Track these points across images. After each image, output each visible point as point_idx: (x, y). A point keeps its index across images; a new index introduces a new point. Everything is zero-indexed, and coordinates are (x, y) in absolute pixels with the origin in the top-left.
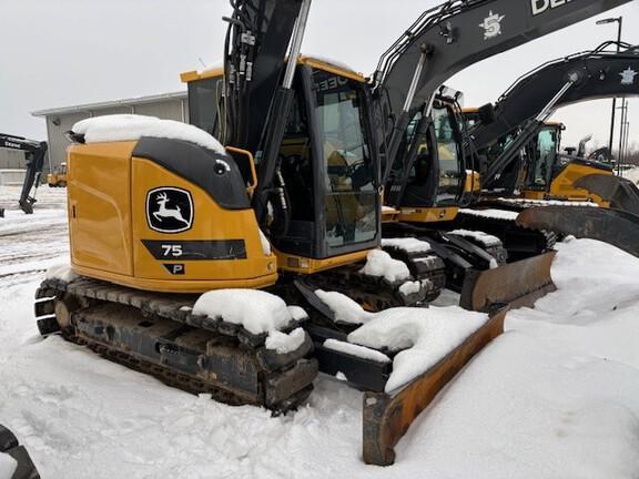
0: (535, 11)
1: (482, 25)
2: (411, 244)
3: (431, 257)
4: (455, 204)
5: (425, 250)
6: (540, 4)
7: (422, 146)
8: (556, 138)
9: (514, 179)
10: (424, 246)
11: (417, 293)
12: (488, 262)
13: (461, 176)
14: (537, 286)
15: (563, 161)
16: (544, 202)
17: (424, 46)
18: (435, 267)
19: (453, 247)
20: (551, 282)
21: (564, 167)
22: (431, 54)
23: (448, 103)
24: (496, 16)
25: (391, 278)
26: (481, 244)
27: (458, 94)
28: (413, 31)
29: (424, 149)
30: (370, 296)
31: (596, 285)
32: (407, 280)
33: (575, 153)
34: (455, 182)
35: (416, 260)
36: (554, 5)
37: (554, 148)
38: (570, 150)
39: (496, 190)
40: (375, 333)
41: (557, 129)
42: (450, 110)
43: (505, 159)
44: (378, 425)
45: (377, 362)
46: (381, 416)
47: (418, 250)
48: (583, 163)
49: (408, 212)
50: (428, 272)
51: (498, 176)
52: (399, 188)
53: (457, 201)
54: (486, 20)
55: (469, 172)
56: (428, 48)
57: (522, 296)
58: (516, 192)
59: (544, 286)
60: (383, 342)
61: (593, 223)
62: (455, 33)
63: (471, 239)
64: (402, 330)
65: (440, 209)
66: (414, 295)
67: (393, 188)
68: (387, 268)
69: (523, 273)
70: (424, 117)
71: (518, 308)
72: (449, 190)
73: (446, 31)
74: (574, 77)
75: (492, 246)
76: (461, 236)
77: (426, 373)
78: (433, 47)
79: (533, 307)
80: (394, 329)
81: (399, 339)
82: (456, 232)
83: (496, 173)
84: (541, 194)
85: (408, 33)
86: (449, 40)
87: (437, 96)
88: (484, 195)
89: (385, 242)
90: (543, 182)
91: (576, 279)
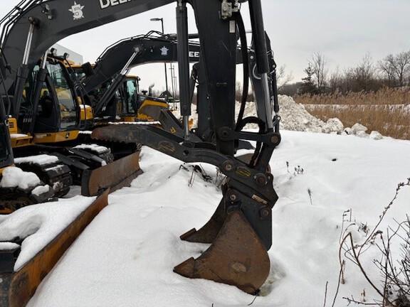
0: (103, 6)
1: (70, 10)
2: (42, 159)
3: (59, 166)
4: (76, 128)
5: (54, 162)
6: (105, 2)
7: (43, 90)
8: (136, 85)
9: (114, 110)
10: (54, 159)
11: (47, 192)
12: (100, 163)
13: (77, 109)
14: (132, 172)
15: (142, 98)
16: (135, 123)
17: (31, 18)
18: (63, 172)
19: (76, 157)
20: (140, 169)
21: (142, 102)
22: (37, 25)
23: (60, 60)
24: (79, 6)
25: (25, 186)
26: (95, 153)
27: (66, 54)
28: (21, 7)
29: (45, 92)
30: (9, 202)
31: (162, 166)
32: (38, 185)
33: (147, 94)
34: (74, 114)
35: (48, 169)
36: (113, 4)
37: (136, 91)
38: (144, 92)
39: (105, 117)
40: (7, 230)
41: (136, 80)
42: (62, 66)
43: (106, 97)
44: (7, 298)
45: (8, 250)
46: (8, 289)
47: (48, 162)
48: (152, 99)
49: (41, 137)
50: (58, 177)
51: (104, 109)
52: (30, 120)
53: (76, 126)
54: (73, 7)
55: (82, 106)
56: (34, 20)
57: (123, 180)
58: (117, 117)
59: (136, 172)
60: (14, 234)
61: (133, 133)
62: (53, 13)
63: (89, 150)
64: (30, 222)
65: (66, 132)
66: (45, 194)
67: (25, 120)
68: (20, 179)
69: (122, 167)
70: (41, 69)
71: (120, 188)
72: (70, 119)
73: (46, 10)
74: (137, 49)
75: (103, 153)
76: (82, 149)
77: (45, 248)
78: (39, 21)
79: (130, 186)
80: (22, 223)
81: (28, 229)
82: (78, 147)
83: (103, 106)
84: (133, 119)
85: (17, 8)
86: (50, 17)
87: (49, 55)
88: (96, 121)
89: (17, 160)
90: (133, 111)
91: (152, 166)
